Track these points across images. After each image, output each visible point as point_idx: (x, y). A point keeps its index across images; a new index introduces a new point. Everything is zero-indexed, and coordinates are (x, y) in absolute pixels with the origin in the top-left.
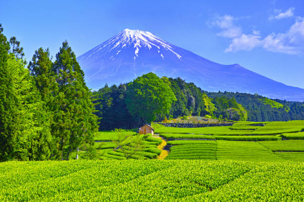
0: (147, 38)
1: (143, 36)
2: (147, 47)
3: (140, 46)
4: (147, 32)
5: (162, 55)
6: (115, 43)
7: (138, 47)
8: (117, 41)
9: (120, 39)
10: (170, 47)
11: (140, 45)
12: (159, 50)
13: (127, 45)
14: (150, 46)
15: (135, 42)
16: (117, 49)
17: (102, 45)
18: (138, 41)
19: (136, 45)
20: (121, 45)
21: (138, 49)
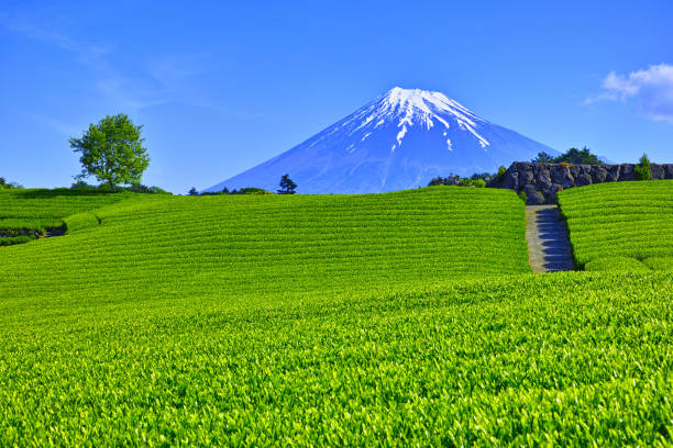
0: (432, 106)
1: (425, 101)
2: (425, 125)
3: (411, 124)
4: (436, 94)
5: (449, 142)
6: (364, 119)
7: (407, 125)
8: (368, 115)
9: (375, 110)
10: (472, 123)
11: (412, 120)
12: (447, 130)
13: (386, 121)
14: (430, 123)
15: (403, 115)
16: (367, 129)
17: (339, 124)
18: (410, 113)
19: (402, 121)
20: (375, 121)
21: (405, 130)
